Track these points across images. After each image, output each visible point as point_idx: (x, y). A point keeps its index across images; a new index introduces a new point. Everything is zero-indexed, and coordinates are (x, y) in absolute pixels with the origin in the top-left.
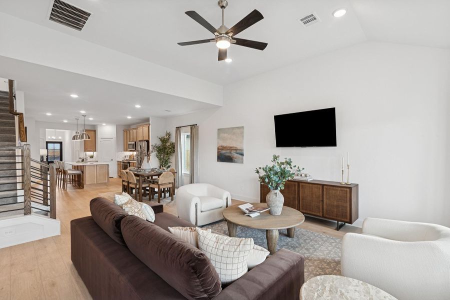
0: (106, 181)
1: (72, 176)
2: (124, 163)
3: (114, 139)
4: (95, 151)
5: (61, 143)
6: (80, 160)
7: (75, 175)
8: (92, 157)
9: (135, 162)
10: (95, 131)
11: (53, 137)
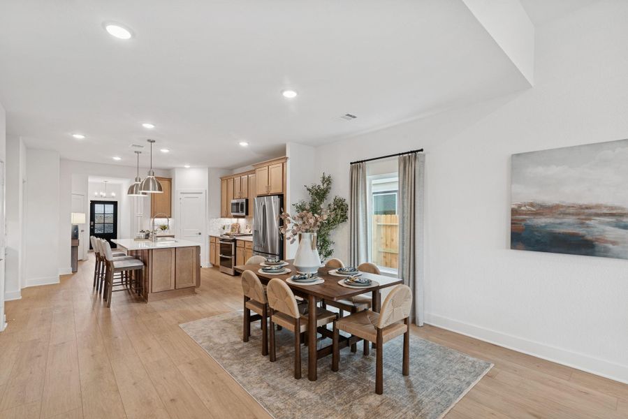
0: (194, 284)
1: (126, 272)
2: (223, 240)
3: (204, 195)
4: (170, 217)
5: (115, 204)
6: (143, 235)
7: (131, 271)
8: (164, 228)
9: (251, 238)
10: (170, 180)
11: (101, 193)
